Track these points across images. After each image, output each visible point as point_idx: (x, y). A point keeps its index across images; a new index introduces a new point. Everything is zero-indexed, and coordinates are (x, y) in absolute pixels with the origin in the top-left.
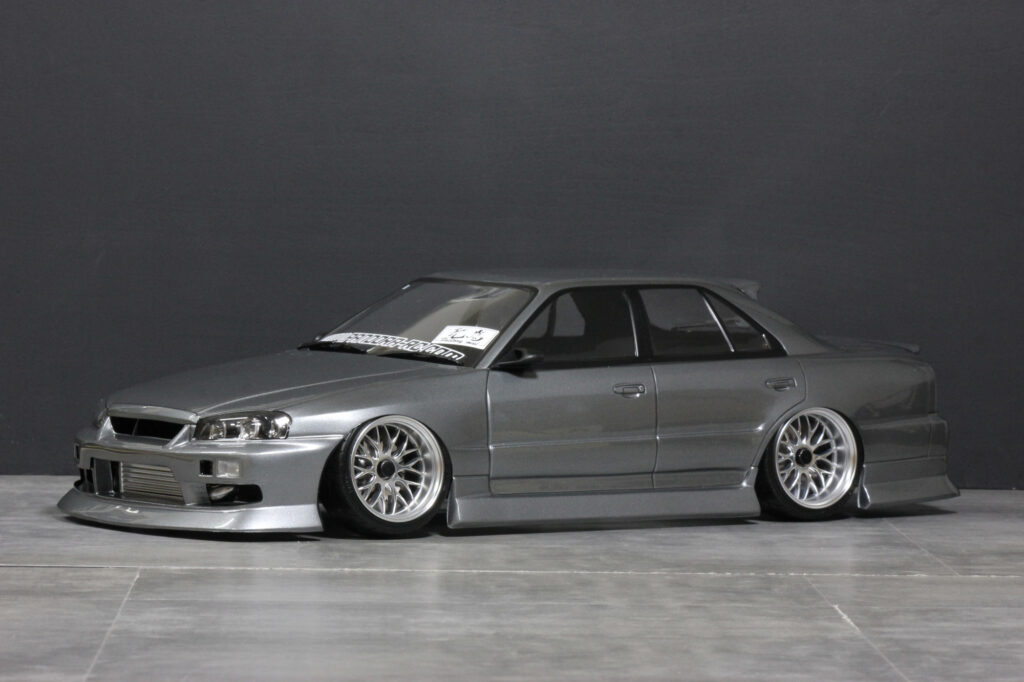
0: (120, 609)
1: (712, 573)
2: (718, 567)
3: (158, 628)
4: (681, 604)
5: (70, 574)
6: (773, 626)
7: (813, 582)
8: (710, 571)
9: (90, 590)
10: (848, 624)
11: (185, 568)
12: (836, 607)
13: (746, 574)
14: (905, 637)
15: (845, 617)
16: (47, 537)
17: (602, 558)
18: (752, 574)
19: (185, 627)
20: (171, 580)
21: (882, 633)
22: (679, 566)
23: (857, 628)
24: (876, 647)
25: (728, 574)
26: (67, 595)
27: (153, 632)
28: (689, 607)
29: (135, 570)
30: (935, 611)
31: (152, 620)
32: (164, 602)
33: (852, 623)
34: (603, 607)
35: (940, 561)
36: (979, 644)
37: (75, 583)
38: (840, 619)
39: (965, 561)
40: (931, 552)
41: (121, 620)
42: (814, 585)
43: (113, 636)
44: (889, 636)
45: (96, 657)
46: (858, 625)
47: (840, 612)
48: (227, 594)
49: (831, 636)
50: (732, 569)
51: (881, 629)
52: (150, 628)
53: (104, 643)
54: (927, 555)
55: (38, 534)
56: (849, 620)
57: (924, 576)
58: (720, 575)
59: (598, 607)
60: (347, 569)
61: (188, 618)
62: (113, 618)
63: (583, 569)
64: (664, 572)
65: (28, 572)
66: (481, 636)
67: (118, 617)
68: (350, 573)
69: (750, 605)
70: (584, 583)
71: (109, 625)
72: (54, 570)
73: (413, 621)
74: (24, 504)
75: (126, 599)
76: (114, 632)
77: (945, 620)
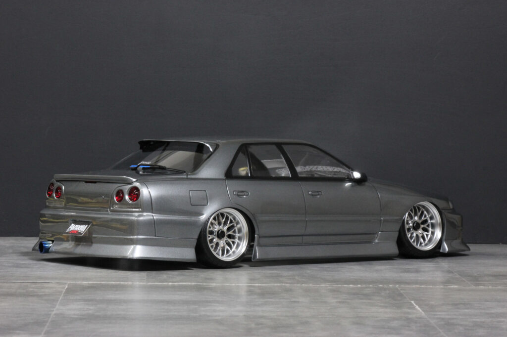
0: (58, 303)
1: (351, 285)
2: (355, 282)
3: (78, 312)
4: (336, 300)
5: (34, 286)
6: (380, 311)
7: (401, 290)
8: (350, 284)
9: (43, 294)
10: (419, 311)
11: (90, 283)
12: (413, 302)
13: (368, 286)
14: (447, 317)
15: (417, 307)
16: (22, 267)
17: (296, 278)
18: (371, 286)
19: (90, 312)
20: (84, 288)
21: (437, 315)
22: (335, 282)
23: (423, 312)
24: (433, 322)
25: (359, 286)
26: (32, 296)
27: (75, 315)
28: (340, 302)
29: (66, 283)
30: (462, 304)
31: (74, 308)
32: (80, 299)
33: (420, 310)
34: (298, 302)
35: (464, 279)
36: (483, 320)
37: (36, 290)
38: (414, 308)
39: (476, 279)
40: (459, 275)
41: (59, 309)
42: (402, 292)
43: (54, 316)
44: (438, 316)
45: (46, 327)
46: (423, 311)
47: (415, 304)
48: (111, 296)
49: (410, 316)
50: (361, 283)
51: (435, 313)
52: (73, 312)
53: (50, 320)
54: (458, 276)
55: (18, 266)
56: (419, 309)
57: (456, 287)
58: (355, 286)
59: (295, 302)
60: (170, 283)
61: (92, 308)
62: (54, 307)
63: (287, 283)
64: (327, 285)
65: (12, 284)
66: (237, 316)
67: (57, 307)
68: (172, 285)
69: (369, 301)
70: (288, 290)
71: (53, 311)
72: (25, 284)
73: (203, 309)
74: (11, 251)
75: (61, 298)
76: (55, 314)
77: (466, 309)
